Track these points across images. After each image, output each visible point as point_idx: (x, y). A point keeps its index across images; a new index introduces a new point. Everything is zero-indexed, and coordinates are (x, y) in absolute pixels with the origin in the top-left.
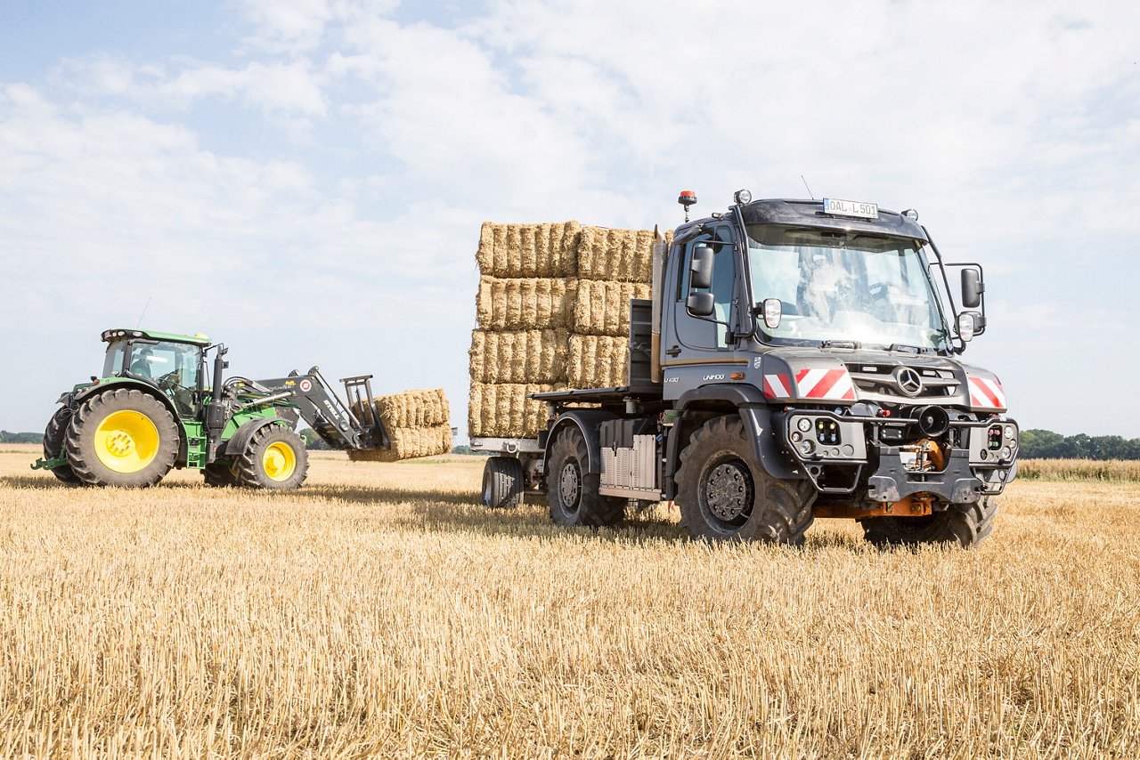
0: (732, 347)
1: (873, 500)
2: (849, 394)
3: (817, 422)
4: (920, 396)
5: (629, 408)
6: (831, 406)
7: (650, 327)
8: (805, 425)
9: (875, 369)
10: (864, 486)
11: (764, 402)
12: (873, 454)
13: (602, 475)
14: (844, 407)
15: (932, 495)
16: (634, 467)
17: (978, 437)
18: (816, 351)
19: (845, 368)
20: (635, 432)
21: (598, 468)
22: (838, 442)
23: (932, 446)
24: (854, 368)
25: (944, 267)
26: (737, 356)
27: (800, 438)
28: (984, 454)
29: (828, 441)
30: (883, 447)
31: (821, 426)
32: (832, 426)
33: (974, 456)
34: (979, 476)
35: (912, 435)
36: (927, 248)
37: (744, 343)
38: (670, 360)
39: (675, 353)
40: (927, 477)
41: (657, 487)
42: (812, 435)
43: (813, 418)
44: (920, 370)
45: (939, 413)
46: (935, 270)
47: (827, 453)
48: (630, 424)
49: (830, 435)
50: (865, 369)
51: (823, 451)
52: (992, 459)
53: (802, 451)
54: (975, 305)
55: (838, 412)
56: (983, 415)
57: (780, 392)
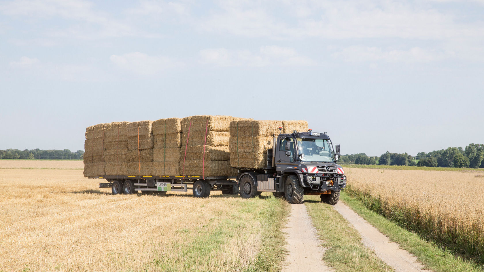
0: (294, 162)
1: (321, 191)
2: (317, 172)
3: (312, 177)
4: (329, 172)
5: (266, 172)
6: (314, 174)
7: (272, 155)
8: (310, 178)
9: (321, 167)
10: (320, 188)
11: (302, 173)
12: (322, 183)
13: (258, 187)
14: (316, 174)
15: (331, 190)
16: (268, 185)
17: (339, 179)
18: (310, 163)
19: (316, 167)
20: (268, 177)
21: (257, 185)
22: (316, 180)
23: (332, 181)
24: (318, 167)
25: (333, 145)
26: (295, 164)
27: (309, 180)
28: (340, 182)
29: (314, 180)
30: (323, 181)
31: (313, 178)
32: (315, 178)
33: (339, 183)
34: (339, 187)
35: (328, 179)
36: (329, 140)
37: (297, 161)
38: (278, 163)
39: (279, 161)
40: (331, 187)
41: (275, 189)
42: (311, 179)
43: (311, 176)
44: (329, 167)
45: (332, 175)
46: (331, 145)
47: (314, 183)
48: (267, 176)
49: (314, 179)
50: (320, 167)
51: (313, 182)
52: (342, 183)
53: (310, 183)
54: (338, 152)
55: (315, 175)
56: (340, 175)
57: (305, 171)
